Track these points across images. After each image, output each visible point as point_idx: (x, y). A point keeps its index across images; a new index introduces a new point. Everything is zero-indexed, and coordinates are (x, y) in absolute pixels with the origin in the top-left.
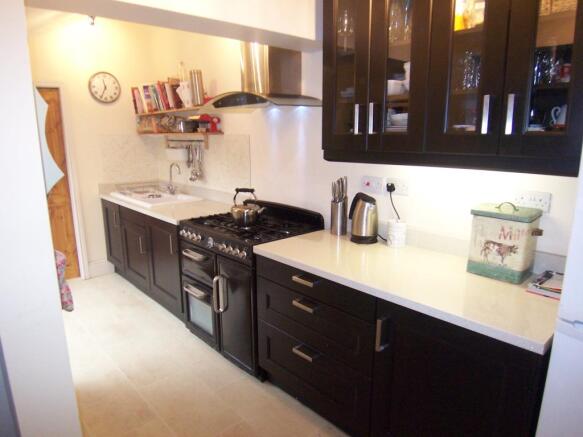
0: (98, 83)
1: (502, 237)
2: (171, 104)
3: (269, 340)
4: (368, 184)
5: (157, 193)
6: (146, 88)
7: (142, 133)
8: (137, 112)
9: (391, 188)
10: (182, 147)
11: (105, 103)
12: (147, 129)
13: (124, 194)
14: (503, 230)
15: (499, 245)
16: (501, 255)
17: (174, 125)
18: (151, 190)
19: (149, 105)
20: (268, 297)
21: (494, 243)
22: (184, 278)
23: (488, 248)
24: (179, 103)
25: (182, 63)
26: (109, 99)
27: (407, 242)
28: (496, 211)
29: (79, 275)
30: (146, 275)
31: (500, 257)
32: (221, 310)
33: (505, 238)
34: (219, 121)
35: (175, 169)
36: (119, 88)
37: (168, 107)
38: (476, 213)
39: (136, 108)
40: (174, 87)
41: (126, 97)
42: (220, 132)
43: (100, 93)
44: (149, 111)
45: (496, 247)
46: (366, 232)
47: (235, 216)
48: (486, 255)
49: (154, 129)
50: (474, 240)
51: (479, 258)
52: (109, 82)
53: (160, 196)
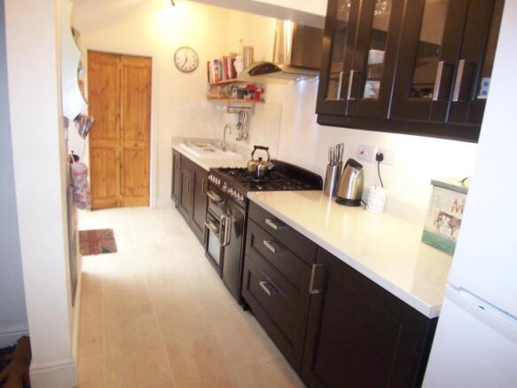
0: (181, 56)
1: (455, 210)
2: (230, 76)
3: (249, 274)
4: (362, 153)
5: (213, 148)
6: (216, 61)
7: (210, 98)
8: (209, 81)
9: (380, 158)
10: (235, 112)
11: (185, 72)
12: (214, 96)
13: (188, 146)
14: (456, 203)
15: (451, 217)
16: (452, 228)
17: (230, 93)
18: (209, 145)
19: (216, 75)
20: (253, 237)
21: (447, 215)
22: (208, 215)
23: (440, 219)
24: (235, 74)
25: (241, 41)
26: (188, 69)
27: (385, 209)
28: (460, 185)
29: (148, 205)
30: (189, 210)
31: (450, 230)
32: (225, 243)
33: (457, 210)
34: (263, 91)
35: (228, 130)
36: (197, 61)
37: (227, 78)
38: (435, 184)
39: (209, 78)
40: (233, 60)
41: (202, 69)
42: (263, 101)
43: (182, 64)
44: (216, 81)
45: (448, 219)
46: (350, 195)
47: (250, 169)
48: (438, 227)
49: (218, 95)
50: (431, 210)
51: (432, 228)
52: (190, 55)
53: (212, 151)
